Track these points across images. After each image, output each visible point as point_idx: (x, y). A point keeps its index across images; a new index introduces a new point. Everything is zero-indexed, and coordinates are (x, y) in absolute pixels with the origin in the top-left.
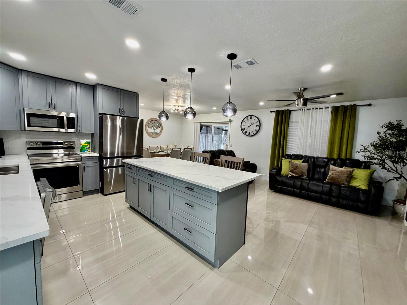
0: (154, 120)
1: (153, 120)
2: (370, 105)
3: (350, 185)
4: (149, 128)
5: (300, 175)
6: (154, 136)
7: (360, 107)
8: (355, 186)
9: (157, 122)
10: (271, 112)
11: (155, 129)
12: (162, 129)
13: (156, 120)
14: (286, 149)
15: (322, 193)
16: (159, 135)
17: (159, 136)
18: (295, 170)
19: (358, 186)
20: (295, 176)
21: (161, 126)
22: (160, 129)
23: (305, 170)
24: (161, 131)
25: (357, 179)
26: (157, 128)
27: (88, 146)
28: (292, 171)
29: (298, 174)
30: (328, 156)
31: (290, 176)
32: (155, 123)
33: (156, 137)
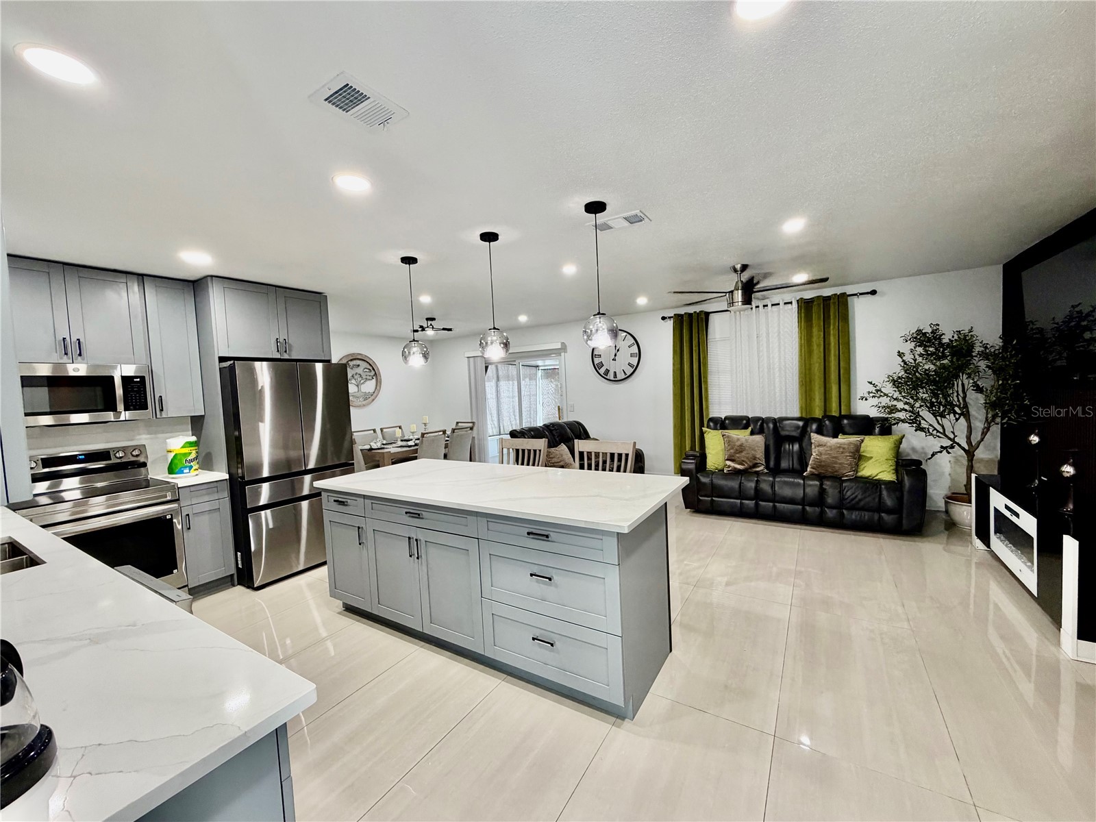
0: (358, 359)
1: (351, 360)
2: (874, 292)
3: (860, 474)
5: (751, 464)
6: (360, 403)
7: (855, 298)
8: (870, 476)
9: (366, 363)
10: (664, 318)
11: (362, 382)
12: (378, 383)
13: (359, 357)
14: (707, 407)
15: (803, 502)
17: (373, 400)
18: (737, 455)
19: (876, 476)
20: (740, 470)
21: (375, 374)
22: (374, 381)
23: (759, 452)
24: (378, 388)
25: (870, 461)
26: (366, 380)
27: (190, 453)
28: (733, 458)
29: (746, 463)
30: (802, 413)
31: (728, 471)
32: (359, 366)
33: (364, 405)
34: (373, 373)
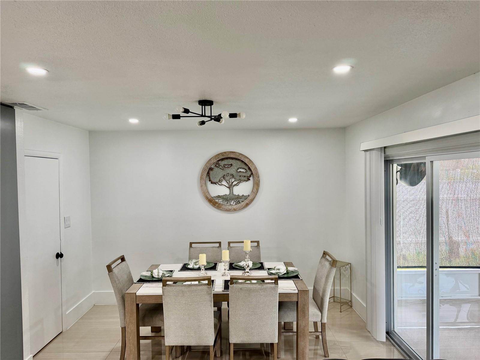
0: (227, 158)
1: (222, 160)
4: (212, 183)
6: (230, 207)
9: (239, 163)
11: (235, 183)
12: (257, 184)
13: (232, 156)
16: (247, 201)
17: (247, 205)
21: (252, 174)
22: (250, 182)
24: (255, 190)
26: (240, 181)
32: (231, 165)
33: (235, 210)
34: (250, 173)
